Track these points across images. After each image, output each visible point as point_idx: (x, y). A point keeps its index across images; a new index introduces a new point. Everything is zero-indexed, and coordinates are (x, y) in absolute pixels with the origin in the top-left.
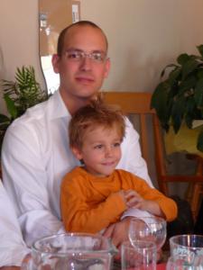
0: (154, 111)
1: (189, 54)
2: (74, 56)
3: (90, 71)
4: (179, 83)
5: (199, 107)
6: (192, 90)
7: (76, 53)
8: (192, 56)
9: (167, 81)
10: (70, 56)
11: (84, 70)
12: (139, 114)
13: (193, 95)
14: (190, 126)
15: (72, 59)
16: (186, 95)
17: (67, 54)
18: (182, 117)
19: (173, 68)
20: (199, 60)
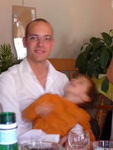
0: (77, 69)
1: (96, 38)
2: (34, 38)
3: (43, 46)
4: (91, 53)
5: (102, 67)
6: (98, 57)
7: (35, 37)
8: (98, 38)
9: (84, 53)
10: (31, 39)
11: (39, 46)
12: (69, 71)
13: (99, 60)
14: (97, 77)
15: (33, 40)
16: (95, 60)
17: (30, 37)
18: (93, 73)
19: (88, 45)
20: (102, 41)
